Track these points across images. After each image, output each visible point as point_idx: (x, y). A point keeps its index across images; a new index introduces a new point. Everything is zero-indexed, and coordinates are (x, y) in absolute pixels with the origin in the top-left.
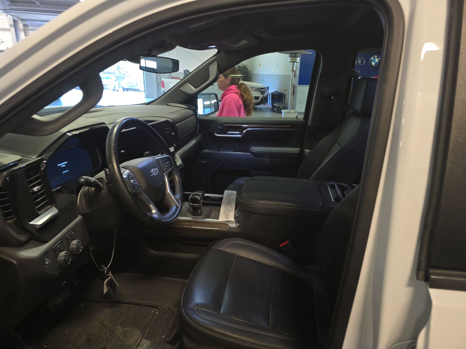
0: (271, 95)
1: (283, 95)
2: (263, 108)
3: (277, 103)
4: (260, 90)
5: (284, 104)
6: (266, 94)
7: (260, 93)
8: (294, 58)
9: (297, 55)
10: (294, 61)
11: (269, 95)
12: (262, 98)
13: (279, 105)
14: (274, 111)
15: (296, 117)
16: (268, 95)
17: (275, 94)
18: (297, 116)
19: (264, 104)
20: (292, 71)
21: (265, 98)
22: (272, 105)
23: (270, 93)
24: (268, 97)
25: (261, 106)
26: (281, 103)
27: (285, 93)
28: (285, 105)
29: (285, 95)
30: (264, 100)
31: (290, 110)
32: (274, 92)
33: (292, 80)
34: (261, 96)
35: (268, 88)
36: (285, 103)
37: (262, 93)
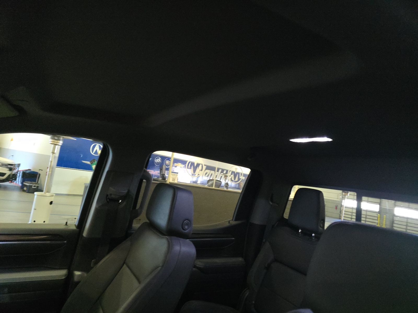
0: (21, 172)
1: (37, 174)
2: (9, 186)
3: (28, 182)
4: (7, 166)
5: (37, 183)
6: (14, 172)
7: (8, 169)
8: (56, 141)
9: (60, 138)
10: (56, 143)
11: (19, 172)
12: (10, 175)
13: (31, 185)
14: (24, 191)
15: (65, 223)
16: (17, 172)
17: (27, 172)
18: (67, 223)
19: (12, 181)
20: (52, 152)
21: (13, 175)
22: (22, 183)
23: (20, 171)
24: (17, 174)
25: (7, 183)
26: (34, 182)
27: (40, 172)
28: (38, 185)
29: (40, 175)
30: (12, 178)
31: (45, 193)
32: (27, 170)
33: (51, 161)
34: (8, 173)
35: (19, 165)
36: (39, 182)
37: (11, 169)
